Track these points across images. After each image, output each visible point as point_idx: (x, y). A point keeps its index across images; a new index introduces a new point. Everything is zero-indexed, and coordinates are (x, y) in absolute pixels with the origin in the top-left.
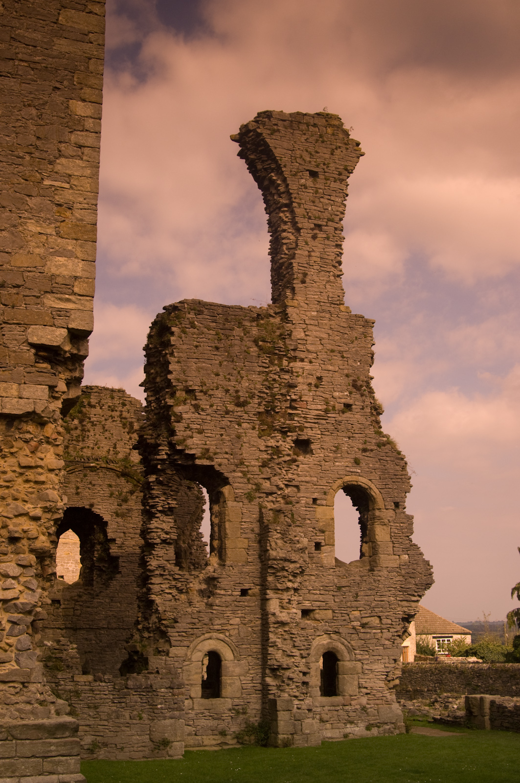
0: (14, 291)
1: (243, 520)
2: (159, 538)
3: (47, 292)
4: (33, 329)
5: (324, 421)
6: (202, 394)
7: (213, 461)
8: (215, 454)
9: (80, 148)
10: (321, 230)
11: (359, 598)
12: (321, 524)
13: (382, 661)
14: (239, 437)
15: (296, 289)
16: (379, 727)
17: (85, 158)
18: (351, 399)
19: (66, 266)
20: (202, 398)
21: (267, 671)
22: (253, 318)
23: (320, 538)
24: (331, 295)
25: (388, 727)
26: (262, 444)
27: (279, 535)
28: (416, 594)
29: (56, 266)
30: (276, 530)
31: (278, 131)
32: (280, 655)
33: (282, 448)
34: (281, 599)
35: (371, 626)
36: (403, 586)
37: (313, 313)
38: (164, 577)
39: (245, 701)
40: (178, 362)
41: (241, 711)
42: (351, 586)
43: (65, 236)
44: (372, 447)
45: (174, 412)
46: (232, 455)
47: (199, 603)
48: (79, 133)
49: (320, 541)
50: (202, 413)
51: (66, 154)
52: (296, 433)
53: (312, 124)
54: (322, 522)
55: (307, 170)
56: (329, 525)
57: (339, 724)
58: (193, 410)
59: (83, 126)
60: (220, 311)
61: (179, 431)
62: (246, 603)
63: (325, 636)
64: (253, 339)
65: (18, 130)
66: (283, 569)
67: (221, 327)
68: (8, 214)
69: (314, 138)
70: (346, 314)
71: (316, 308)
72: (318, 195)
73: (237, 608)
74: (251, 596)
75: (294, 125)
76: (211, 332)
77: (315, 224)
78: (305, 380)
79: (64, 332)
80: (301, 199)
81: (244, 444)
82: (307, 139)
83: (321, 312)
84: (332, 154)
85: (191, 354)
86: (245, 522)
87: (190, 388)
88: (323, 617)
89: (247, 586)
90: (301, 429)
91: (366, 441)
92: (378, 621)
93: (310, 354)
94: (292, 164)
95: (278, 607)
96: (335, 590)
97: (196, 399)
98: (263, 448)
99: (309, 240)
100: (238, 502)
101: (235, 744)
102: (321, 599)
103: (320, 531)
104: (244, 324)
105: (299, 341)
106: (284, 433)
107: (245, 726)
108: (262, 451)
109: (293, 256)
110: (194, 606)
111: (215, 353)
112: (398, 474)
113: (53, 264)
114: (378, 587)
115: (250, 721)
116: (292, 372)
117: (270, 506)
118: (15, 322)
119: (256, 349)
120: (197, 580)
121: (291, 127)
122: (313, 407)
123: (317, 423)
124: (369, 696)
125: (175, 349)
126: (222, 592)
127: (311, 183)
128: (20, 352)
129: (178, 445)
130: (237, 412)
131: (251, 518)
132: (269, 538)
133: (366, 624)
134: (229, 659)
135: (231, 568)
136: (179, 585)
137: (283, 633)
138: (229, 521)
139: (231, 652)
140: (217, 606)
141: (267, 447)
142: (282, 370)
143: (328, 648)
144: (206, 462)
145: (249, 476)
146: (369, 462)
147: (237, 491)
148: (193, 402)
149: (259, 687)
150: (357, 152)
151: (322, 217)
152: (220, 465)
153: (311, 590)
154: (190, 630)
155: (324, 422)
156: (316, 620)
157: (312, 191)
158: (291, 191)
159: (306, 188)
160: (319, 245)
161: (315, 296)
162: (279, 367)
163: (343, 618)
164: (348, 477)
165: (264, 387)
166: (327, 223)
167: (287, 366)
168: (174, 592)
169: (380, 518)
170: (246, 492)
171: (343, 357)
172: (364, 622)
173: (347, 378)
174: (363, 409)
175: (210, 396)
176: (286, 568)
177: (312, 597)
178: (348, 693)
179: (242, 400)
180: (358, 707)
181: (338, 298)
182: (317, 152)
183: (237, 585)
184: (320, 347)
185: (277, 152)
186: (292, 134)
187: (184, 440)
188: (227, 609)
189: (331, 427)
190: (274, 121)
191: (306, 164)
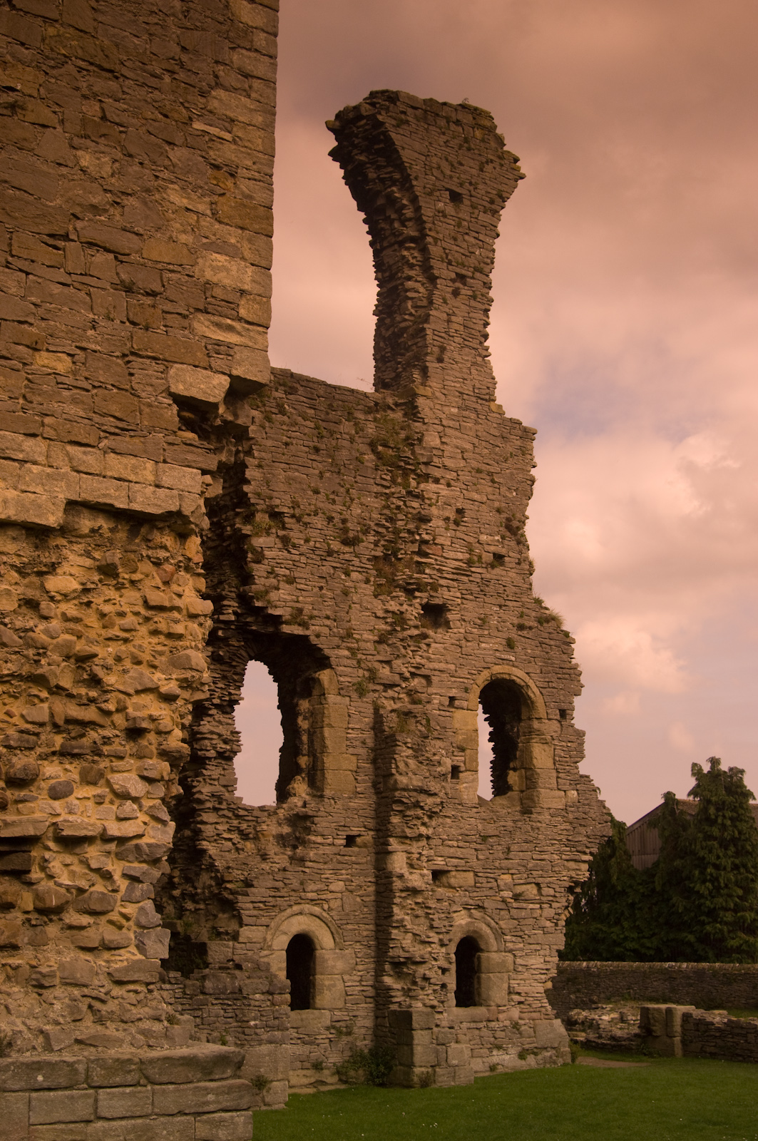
0: (149, 301)
1: (350, 726)
2: (214, 748)
3: (198, 310)
4: (178, 369)
5: (467, 578)
6: (293, 520)
7: (308, 629)
8: (311, 617)
9: (246, 78)
10: (465, 284)
11: (511, 856)
12: (460, 737)
13: (542, 952)
14: (346, 593)
15: (430, 369)
16: (536, 1054)
17: (253, 95)
18: (503, 547)
19: (228, 270)
20: (293, 526)
21: (387, 967)
22: (369, 408)
23: (459, 760)
24: (478, 385)
25: (548, 1054)
26: (380, 608)
27: (410, 752)
28: (588, 851)
29: (213, 268)
30: (405, 743)
31: (407, 122)
32: (409, 941)
33: (408, 616)
34: (409, 853)
35: (526, 898)
36: (570, 838)
37: (452, 410)
38: (221, 813)
39: (351, 1014)
40: (260, 466)
41: (344, 1029)
42: (501, 835)
43: (225, 221)
44: (531, 624)
45: (252, 545)
46: (335, 620)
47: (280, 858)
48: (244, 52)
49: (458, 764)
50: (293, 551)
51: (227, 84)
52: (426, 594)
53: (454, 119)
54: (463, 734)
55: (447, 189)
56: (471, 740)
57: (482, 1051)
58: (280, 546)
59: (252, 41)
60: (321, 392)
61: (259, 577)
62: (354, 858)
63: (463, 912)
64: (369, 440)
65: (153, 29)
66: (417, 805)
67: (323, 417)
68: (137, 168)
69: (456, 141)
70: (498, 416)
71: (457, 402)
72: (461, 230)
73: (340, 866)
74: (359, 847)
75: (429, 117)
76: (308, 423)
77: (457, 274)
78: (441, 513)
79: (225, 381)
80: (438, 233)
81: (353, 605)
82: (447, 141)
83: (464, 410)
84: (481, 170)
85: (278, 456)
86: (352, 729)
87: (276, 510)
88: (462, 882)
89: (355, 831)
90: (435, 587)
91: (522, 612)
92: (535, 891)
93: (448, 472)
94: (427, 177)
95: (405, 865)
96: (479, 841)
97: (284, 528)
98: (380, 614)
99: (448, 296)
100: (343, 696)
101: (336, 1084)
102: (459, 854)
103: (458, 748)
104: (355, 415)
105: (435, 452)
106: (410, 593)
107: (350, 1054)
108: (379, 618)
109: (426, 319)
110: (271, 860)
111: (314, 457)
112: (566, 666)
113: (207, 264)
114: (537, 839)
115: (357, 1046)
116: (423, 498)
117: (389, 705)
118: (149, 354)
119: (372, 457)
120: (274, 819)
121: (425, 119)
122: (452, 555)
123: (457, 580)
124: (522, 1006)
125: (255, 445)
126: (319, 839)
127: (453, 209)
128: (157, 407)
129: (258, 600)
130: (344, 553)
131: (362, 722)
132: (396, 756)
133: (520, 895)
134: (328, 947)
135: (332, 802)
136: (244, 826)
137: (413, 906)
138: (330, 726)
139: (330, 935)
140: (311, 861)
141: (387, 611)
142: (410, 493)
143: (468, 931)
144: (298, 630)
145: (359, 656)
146: (527, 646)
147: (342, 679)
148: (281, 533)
149: (371, 992)
150: (516, 173)
151: (467, 264)
152: (318, 636)
153: (446, 840)
154: (271, 899)
155: (465, 579)
156: (450, 887)
157: (453, 223)
158: (424, 218)
159: (445, 216)
160: (463, 306)
161: (456, 384)
162: (404, 488)
163: (489, 885)
164: (497, 667)
165: (383, 517)
166: (473, 273)
167: (416, 488)
168: (235, 836)
169: (540, 733)
170: (355, 680)
171: (493, 481)
172: (518, 892)
173: (498, 514)
174: (519, 564)
175: (306, 524)
176: (422, 804)
177: (447, 851)
178: (494, 1001)
179: (351, 534)
180: (507, 1023)
181: (488, 391)
182: (461, 164)
183: (340, 828)
184: (462, 463)
185: (406, 155)
186: (427, 130)
187: (267, 592)
188: (326, 867)
189: (475, 588)
190: (402, 107)
191: (446, 180)
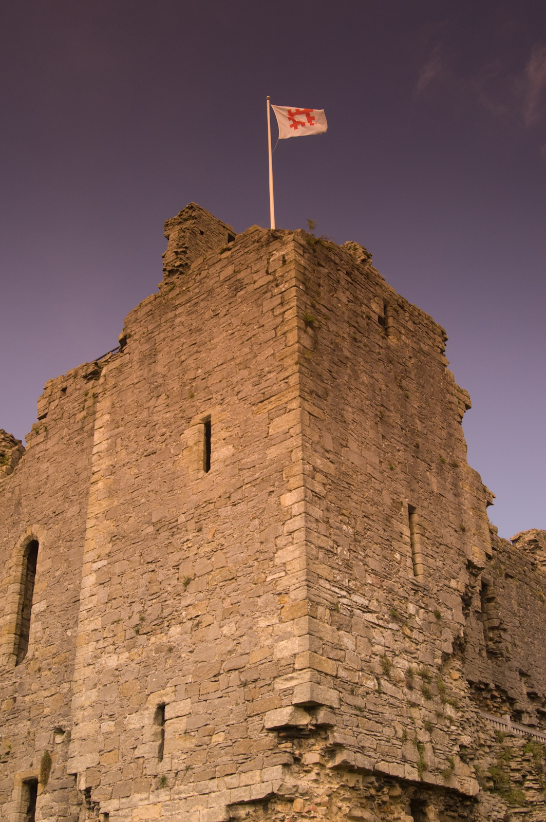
0: (253, 686)
3: (275, 678)
4: (267, 715)
9: (291, 535)
17: (294, 542)
19: (286, 647)
29: (280, 651)
43: (286, 620)
48: (289, 521)
51: (281, 546)
59: (291, 514)
65: (248, 544)
68: (246, 620)
79: (290, 709)
113: (277, 650)
118: (255, 713)
128: (259, 740)
